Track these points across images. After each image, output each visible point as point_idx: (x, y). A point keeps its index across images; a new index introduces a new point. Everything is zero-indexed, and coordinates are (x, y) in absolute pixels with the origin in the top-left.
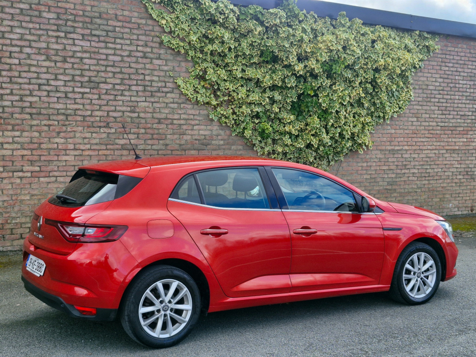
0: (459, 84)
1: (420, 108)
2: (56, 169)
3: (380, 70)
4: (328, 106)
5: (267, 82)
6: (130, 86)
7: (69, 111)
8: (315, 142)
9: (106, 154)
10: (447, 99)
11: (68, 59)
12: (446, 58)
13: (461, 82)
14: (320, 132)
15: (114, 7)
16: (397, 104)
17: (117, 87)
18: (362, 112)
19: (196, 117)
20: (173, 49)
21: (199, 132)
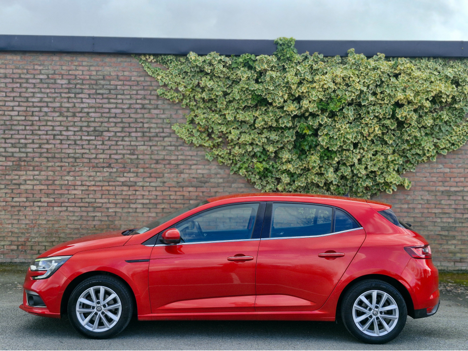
2: (67, 200)
3: (403, 105)
4: (329, 145)
6: (130, 133)
7: (77, 155)
8: (319, 181)
9: (108, 189)
11: (77, 114)
14: (324, 171)
15: (116, 69)
17: (118, 134)
18: (385, 150)
19: (193, 158)
20: (169, 100)
21: (197, 171)
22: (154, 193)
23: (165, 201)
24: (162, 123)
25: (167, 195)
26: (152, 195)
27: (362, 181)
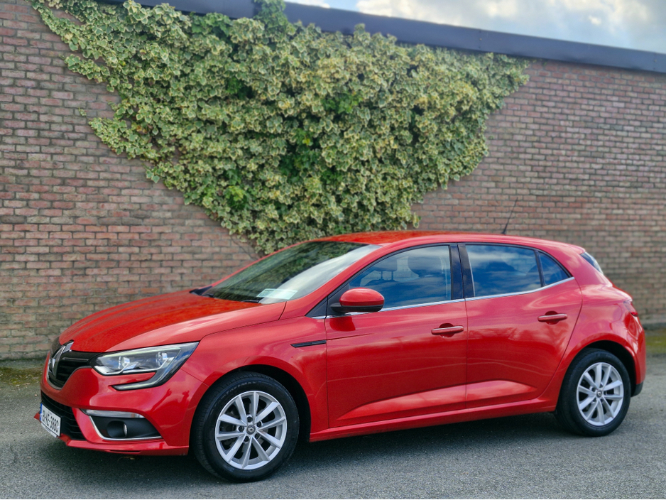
0: (566, 132)
1: (502, 167)
3: (423, 110)
4: (337, 162)
5: (237, 126)
6: (14, 129)
8: (318, 215)
10: (546, 155)
12: (543, 94)
13: (569, 129)
14: (325, 201)
16: (460, 161)
18: (396, 172)
19: (124, 177)
20: (85, 76)
21: (130, 199)
22: (58, 235)
23: (76, 249)
24: (71, 116)
25: (81, 239)
26: (54, 239)
27: (370, 216)
